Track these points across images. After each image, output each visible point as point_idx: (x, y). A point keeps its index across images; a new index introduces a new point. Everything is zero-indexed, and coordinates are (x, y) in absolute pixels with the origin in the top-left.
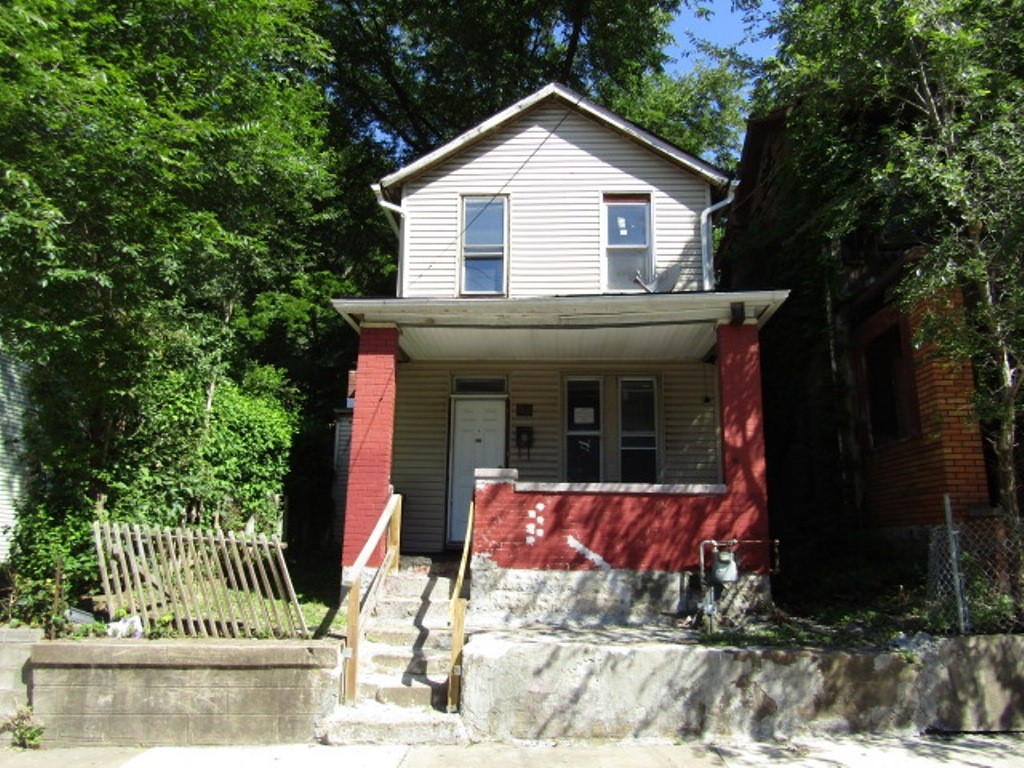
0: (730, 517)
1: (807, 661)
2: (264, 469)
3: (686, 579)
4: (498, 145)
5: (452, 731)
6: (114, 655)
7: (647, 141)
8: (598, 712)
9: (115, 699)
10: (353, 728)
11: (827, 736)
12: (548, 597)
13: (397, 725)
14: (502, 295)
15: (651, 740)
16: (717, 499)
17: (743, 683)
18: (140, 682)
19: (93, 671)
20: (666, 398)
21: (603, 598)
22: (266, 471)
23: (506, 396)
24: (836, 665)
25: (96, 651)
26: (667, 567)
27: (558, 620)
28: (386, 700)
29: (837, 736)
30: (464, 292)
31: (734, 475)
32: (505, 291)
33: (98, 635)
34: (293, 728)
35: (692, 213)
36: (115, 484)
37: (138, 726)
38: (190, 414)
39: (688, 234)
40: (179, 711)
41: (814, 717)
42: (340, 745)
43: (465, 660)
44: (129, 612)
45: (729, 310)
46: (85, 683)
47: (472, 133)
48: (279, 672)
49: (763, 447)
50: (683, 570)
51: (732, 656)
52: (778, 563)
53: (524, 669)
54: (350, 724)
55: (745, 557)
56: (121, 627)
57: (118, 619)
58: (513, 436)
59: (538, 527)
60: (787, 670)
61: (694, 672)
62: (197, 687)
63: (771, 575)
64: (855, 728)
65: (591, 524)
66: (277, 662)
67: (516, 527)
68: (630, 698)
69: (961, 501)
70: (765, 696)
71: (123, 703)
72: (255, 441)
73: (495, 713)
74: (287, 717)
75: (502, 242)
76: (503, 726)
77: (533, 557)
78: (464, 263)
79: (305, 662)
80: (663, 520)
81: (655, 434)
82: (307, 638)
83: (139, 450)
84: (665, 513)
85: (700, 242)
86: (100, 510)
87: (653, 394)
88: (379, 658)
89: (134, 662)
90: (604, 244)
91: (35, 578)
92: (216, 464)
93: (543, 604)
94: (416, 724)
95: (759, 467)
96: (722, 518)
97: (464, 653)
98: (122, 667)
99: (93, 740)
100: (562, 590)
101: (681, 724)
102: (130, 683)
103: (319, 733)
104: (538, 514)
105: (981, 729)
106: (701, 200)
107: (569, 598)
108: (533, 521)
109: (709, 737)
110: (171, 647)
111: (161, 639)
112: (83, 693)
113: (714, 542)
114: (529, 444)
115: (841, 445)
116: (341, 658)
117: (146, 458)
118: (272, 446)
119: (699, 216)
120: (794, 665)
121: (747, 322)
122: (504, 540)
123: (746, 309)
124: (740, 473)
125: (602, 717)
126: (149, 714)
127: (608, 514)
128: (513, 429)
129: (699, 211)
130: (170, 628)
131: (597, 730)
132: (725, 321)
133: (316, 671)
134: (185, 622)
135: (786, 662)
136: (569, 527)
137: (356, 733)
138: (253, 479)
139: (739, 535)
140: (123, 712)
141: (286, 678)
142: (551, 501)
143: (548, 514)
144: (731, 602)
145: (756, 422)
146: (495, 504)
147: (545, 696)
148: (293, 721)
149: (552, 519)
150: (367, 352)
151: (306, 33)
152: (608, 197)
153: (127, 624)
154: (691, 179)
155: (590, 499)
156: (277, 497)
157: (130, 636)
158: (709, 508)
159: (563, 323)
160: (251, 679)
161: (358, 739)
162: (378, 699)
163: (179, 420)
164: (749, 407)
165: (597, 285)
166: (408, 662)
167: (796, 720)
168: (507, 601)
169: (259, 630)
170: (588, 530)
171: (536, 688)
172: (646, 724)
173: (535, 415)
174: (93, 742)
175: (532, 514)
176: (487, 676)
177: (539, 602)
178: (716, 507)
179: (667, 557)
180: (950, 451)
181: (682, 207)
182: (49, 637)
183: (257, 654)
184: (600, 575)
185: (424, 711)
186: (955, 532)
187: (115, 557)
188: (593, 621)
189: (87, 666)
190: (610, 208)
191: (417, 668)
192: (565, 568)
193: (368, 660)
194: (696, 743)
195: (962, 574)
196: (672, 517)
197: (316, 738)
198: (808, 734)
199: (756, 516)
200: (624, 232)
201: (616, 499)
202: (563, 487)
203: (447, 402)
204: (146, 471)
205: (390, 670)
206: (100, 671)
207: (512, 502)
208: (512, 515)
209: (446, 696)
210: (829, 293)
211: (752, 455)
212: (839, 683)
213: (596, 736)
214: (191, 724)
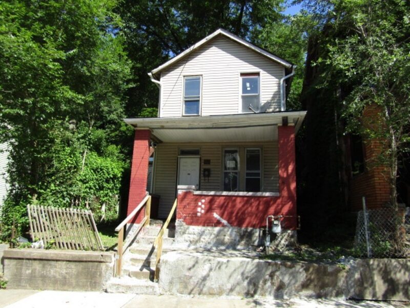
0: (280, 206)
1: (299, 267)
2: (109, 185)
3: (261, 232)
4: (198, 55)
5: (153, 289)
6: (32, 255)
7: (258, 51)
8: (212, 285)
9: (32, 271)
10: (116, 286)
11: (306, 299)
12: (205, 237)
13: (133, 286)
14: (199, 116)
15: (233, 297)
16: (275, 199)
17: (272, 276)
18: (41, 265)
19: (25, 261)
20: (265, 156)
21: (227, 239)
22: (110, 186)
23: (199, 156)
24: (311, 270)
25: (26, 253)
26: (254, 226)
27: (209, 247)
28: (132, 276)
29: (310, 299)
30: (184, 115)
31: (283, 189)
32: (200, 114)
33: (28, 247)
34: (95, 285)
35: (277, 80)
36: (40, 190)
37: (40, 282)
38: (72, 164)
39: (275, 89)
40: (54, 277)
41: (301, 291)
42: (111, 293)
43: (161, 261)
44: (39, 239)
45: (281, 120)
46: (22, 265)
47: (188, 51)
48: (90, 264)
49: (295, 177)
50: (260, 228)
51: (267, 264)
52: (300, 225)
53: (183, 266)
54: (115, 285)
55: (286, 223)
56: (36, 244)
57: (35, 241)
58: (202, 172)
59: (202, 209)
60: (291, 271)
61: (252, 270)
62: (61, 268)
63: (298, 230)
64: (319, 296)
65: (223, 208)
66: (89, 260)
67: (194, 209)
68: (225, 280)
69: (383, 200)
70: (281, 281)
71: (35, 273)
72: (104, 175)
73: (171, 283)
74: (93, 281)
75: (199, 94)
76: (174, 289)
77: (200, 221)
78: (184, 103)
79: (100, 260)
80: (252, 207)
81: (260, 172)
82: (103, 251)
83: (51, 178)
84: (253, 204)
85: (280, 92)
86: (35, 200)
87: (259, 155)
88: (133, 260)
89: (39, 258)
90: (241, 93)
91: (8, 225)
92: (85, 183)
93: (203, 240)
94: (139, 286)
95: (293, 186)
96: (278, 206)
97: (161, 259)
98: (35, 259)
99: (24, 286)
100: (211, 235)
101: (245, 291)
102: (37, 266)
103: (105, 288)
104: (202, 204)
105: (374, 299)
106: (281, 74)
107: (214, 238)
108: (200, 206)
109: (256, 297)
110: (53, 253)
111: (50, 250)
112: (21, 269)
113: (273, 216)
114: (209, 176)
115: (340, 176)
116: (113, 259)
117: (53, 181)
118: (112, 176)
119: (280, 81)
120: (294, 269)
121: (289, 125)
122: (189, 214)
123: (289, 119)
124: (285, 188)
125: (213, 287)
126: (44, 278)
127: (230, 205)
128: (202, 170)
129: (280, 79)
130: (54, 245)
131: (211, 292)
132: (281, 125)
133: (104, 264)
134: (59, 243)
135: (291, 267)
136: (214, 209)
137: (117, 288)
138: (104, 189)
139: (284, 214)
140: (35, 277)
141: (92, 266)
142: (208, 199)
143: (206, 204)
144: (280, 241)
145: (293, 166)
146: (186, 200)
147: (191, 277)
148: (95, 283)
149: (208, 206)
150: (138, 139)
151: (113, 15)
152: (242, 74)
153: (39, 244)
154: (276, 66)
155: (223, 198)
156: (117, 196)
157: (40, 248)
158: (272, 203)
159: (215, 126)
160: (81, 265)
161: (118, 291)
162: (129, 275)
163: (68, 166)
164: (290, 161)
165: (237, 111)
166: (144, 261)
167: (293, 291)
168: (189, 239)
169: (86, 247)
170: (222, 211)
171: (187, 274)
172: (232, 290)
173: (211, 164)
174: (24, 287)
175: (200, 204)
176: (169, 268)
177: (202, 239)
178: (275, 202)
179: (254, 223)
180: (378, 179)
181: (273, 77)
182: (10, 248)
183: (82, 256)
184: (226, 229)
185: (146, 281)
186: (367, 214)
187: (35, 218)
188: (223, 248)
189: (22, 259)
190: (243, 79)
191: (147, 264)
192: (212, 226)
193: (128, 260)
194: (251, 299)
195: (369, 232)
196: (256, 207)
197: (103, 290)
198: (298, 297)
199: (292, 206)
200: (249, 89)
201: (234, 198)
202: (212, 193)
203: (176, 158)
204: (52, 185)
205: (136, 264)
206: (27, 261)
207: (193, 199)
208: (192, 204)
209: (154, 276)
210: (336, 112)
211: (291, 180)
212: (312, 277)
213: (211, 294)
214: (59, 282)
